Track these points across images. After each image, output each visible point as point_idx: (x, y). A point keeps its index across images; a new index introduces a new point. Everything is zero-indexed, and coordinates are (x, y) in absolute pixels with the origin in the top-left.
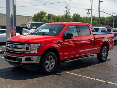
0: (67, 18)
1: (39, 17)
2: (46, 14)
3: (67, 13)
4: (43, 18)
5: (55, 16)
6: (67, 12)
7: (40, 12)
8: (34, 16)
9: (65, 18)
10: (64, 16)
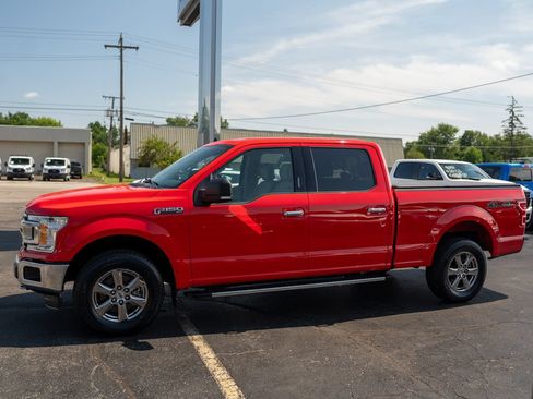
0: (511, 140)
1: (434, 140)
2: (456, 131)
3: (512, 125)
4: (445, 142)
5: (485, 136)
6: (512, 123)
7: (436, 127)
8: (421, 138)
9: (506, 140)
10: (502, 135)
